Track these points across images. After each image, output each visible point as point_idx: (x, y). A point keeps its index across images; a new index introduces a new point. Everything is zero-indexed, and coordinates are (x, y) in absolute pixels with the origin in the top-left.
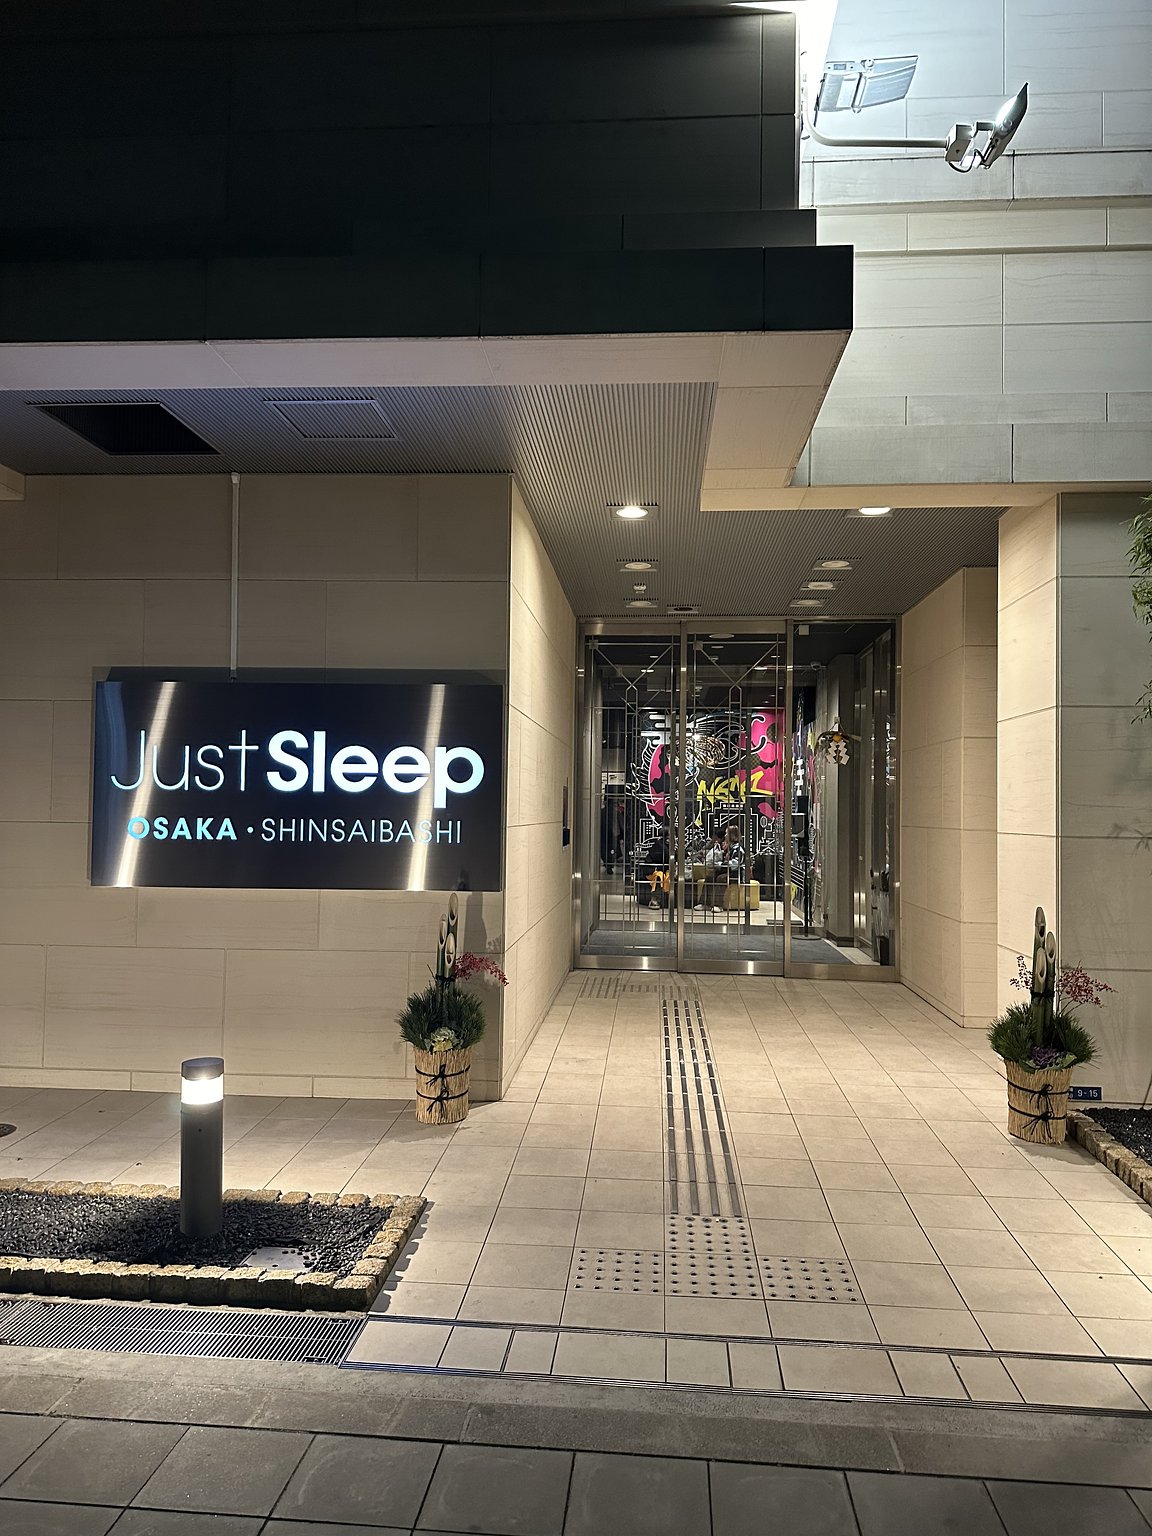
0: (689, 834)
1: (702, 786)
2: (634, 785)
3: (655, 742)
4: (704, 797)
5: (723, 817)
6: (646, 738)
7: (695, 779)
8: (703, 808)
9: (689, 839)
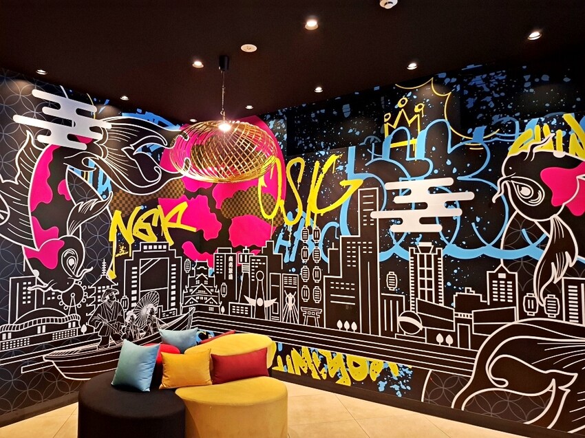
1: (117, 217)
3: (42, 139)
4: (120, 238)
6: (25, 127)
7: (107, 207)
8: (118, 251)
9: (97, 303)
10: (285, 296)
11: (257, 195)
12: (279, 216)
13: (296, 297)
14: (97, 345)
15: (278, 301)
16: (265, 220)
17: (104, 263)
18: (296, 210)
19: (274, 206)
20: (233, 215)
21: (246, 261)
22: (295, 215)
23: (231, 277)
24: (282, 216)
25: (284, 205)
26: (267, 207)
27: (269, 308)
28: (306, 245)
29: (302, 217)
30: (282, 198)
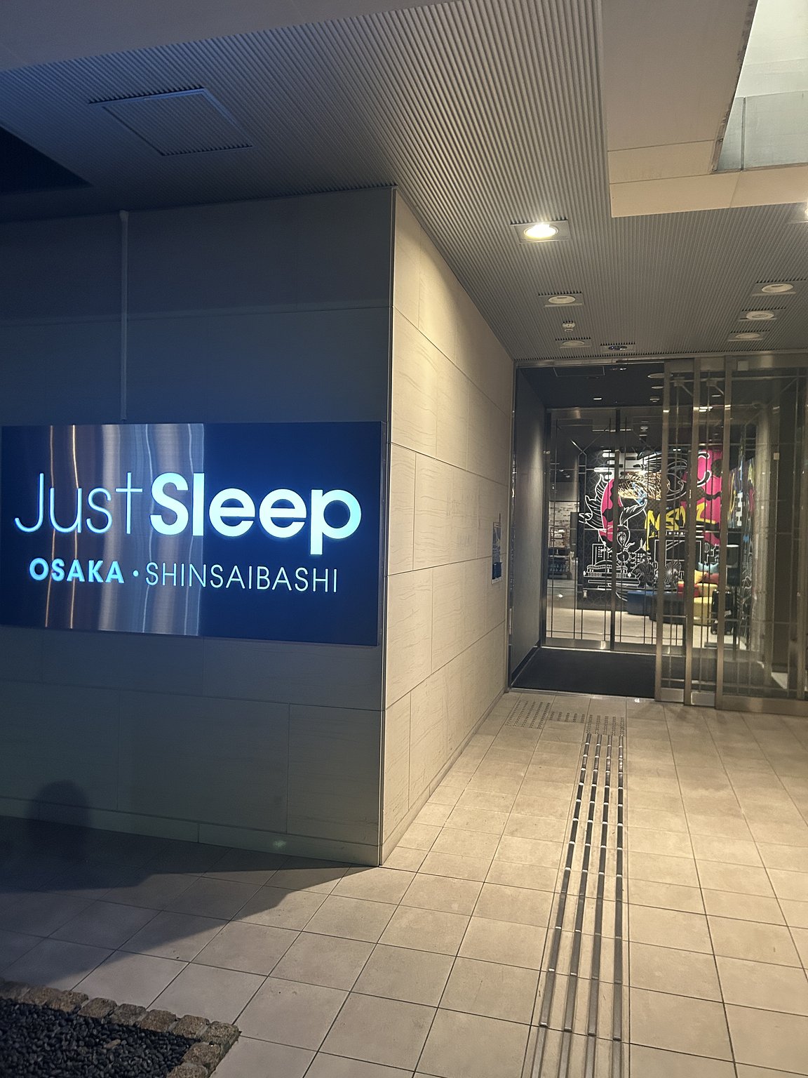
0: (637, 558)
1: (650, 515)
2: (587, 514)
3: (607, 477)
4: (652, 527)
5: (668, 543)
6: (599, 473)
7: (643, 509)
8: (650, 535)
9: (637, 562)
14: (637, 585)
17: (641, 541)
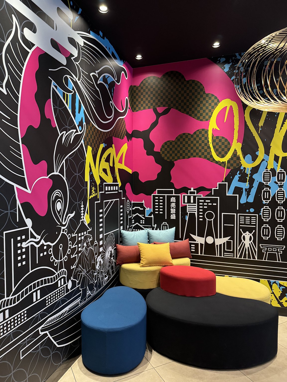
7: (83, 141)
8: (91, 193)
9: (78, 253)
10: (241, 234)
11: (207, 138)
12: (235, 159)
13: (254, 235)
15: (232, 238)
16: (217, 162)
18: (257, 153)
19: (229, 149)
20: (176, 158)
21: (192, 201)
22: (254, 158)
23: (173, 217)
24: (239, 158)
25: (242, 148)
26: (220, 150)
27: (220, 245)
28: (267, 186)
29: (263, 160)
30: (238, 141)
